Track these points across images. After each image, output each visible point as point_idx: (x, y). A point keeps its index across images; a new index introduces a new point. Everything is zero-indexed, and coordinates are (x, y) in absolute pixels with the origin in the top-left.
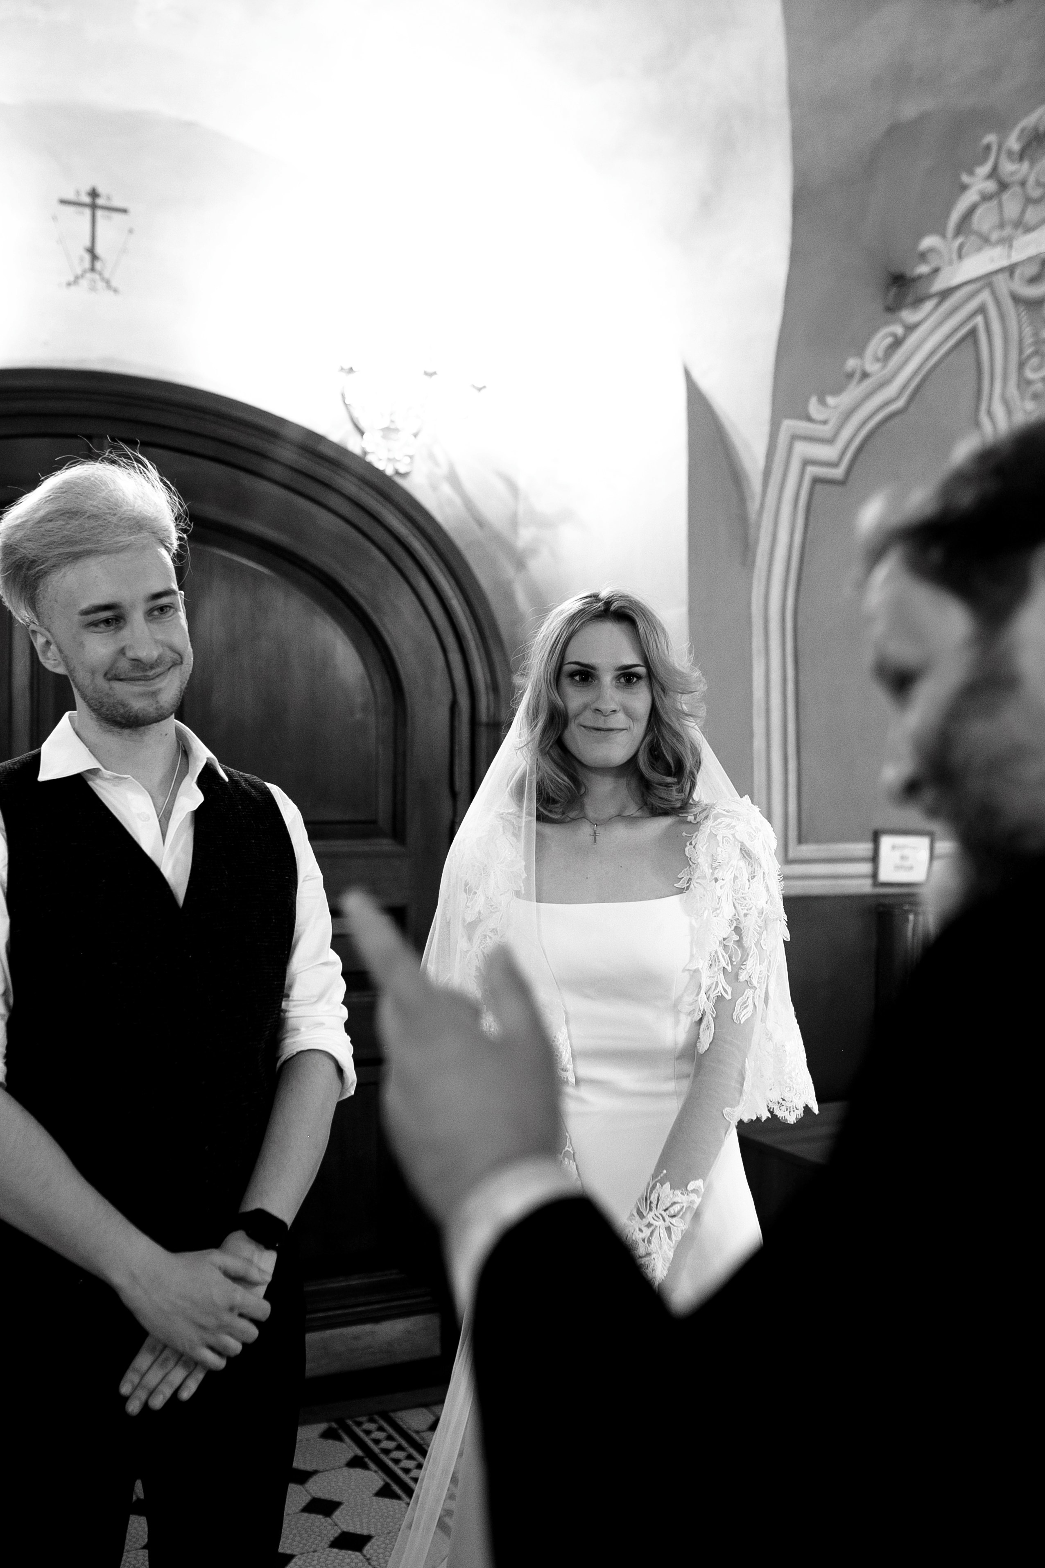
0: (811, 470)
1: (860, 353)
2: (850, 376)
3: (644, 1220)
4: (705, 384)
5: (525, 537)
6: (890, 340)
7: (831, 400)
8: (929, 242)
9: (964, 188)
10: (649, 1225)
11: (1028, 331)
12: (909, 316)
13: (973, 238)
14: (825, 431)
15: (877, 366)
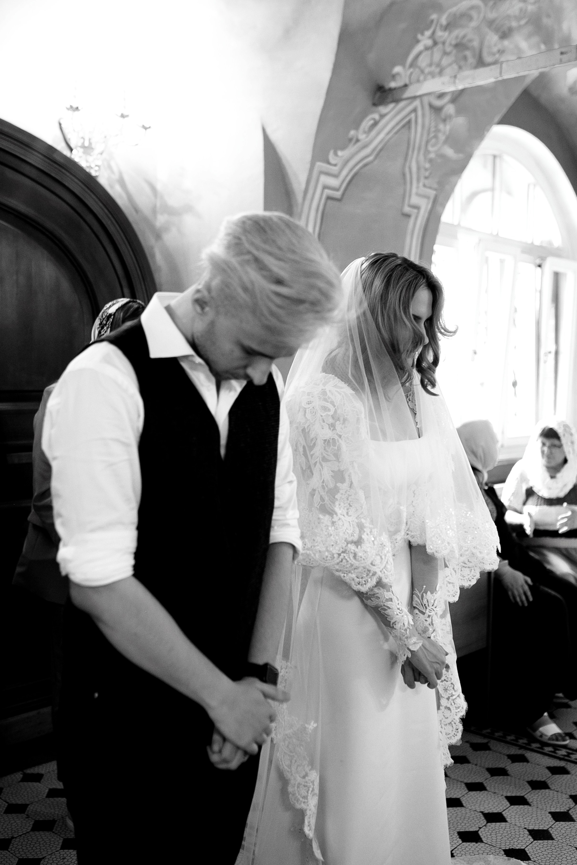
0: (327, 192)
1: (357, 127)
2: (350, 140)
3: (425, 614)
4: (273, 137)
5: (160, 220)
6: (372, 122)
7: (340, 153)
8: (398, 69)
9: (418, 41)
10: (429, 616)
11: (433, 124)
12: (383, 109)
13: (417, 70)
14: (335, 170)
15: (364, 136)
